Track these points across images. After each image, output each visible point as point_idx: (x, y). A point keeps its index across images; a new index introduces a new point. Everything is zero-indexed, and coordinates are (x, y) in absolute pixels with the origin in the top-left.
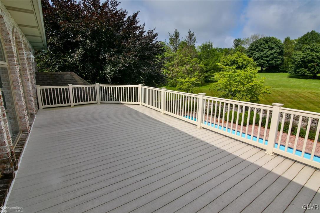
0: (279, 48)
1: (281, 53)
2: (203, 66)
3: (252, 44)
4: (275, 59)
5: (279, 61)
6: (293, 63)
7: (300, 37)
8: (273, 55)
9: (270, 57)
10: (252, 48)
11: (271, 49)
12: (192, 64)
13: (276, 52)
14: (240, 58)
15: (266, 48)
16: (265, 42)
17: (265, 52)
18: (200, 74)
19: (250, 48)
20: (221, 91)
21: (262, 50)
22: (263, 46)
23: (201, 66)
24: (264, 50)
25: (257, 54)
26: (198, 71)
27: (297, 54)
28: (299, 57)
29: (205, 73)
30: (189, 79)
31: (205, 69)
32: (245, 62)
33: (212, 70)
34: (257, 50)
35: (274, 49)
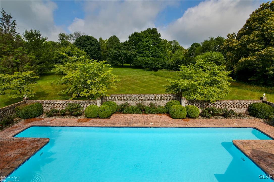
0: (98, 45)
1: (99, 49)
2: (34, 57)
3: (76, 40)
4: (96, 54)
5: (99, 55)
6: (109, 57)
7: (108, 39)
8: (95, 50)
9: (93, 52)
10: (77, 43)
11: (92, 45)
12: (17, 55)
13: (96, 48)
14: (73, 50)
15: (88, 45)
16: (86, 39)
17: (88, 47)
18: (33, 66)
19: (76, 43)
20: (67, 84)
21: (86, 45)
22: (86, 42)
23: (31, 57)
24: (87, 45)
25: (83, 48)
26: (28, 63)
27: (111, 50)
28: (112, 52)
29: (38, 66)
30: (19, 74)
31: (37, 61)
32: (79, 54)
33: (47, 62)
34: (82, 45)
35: (94, 45)
